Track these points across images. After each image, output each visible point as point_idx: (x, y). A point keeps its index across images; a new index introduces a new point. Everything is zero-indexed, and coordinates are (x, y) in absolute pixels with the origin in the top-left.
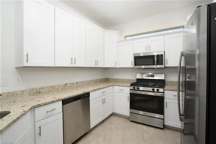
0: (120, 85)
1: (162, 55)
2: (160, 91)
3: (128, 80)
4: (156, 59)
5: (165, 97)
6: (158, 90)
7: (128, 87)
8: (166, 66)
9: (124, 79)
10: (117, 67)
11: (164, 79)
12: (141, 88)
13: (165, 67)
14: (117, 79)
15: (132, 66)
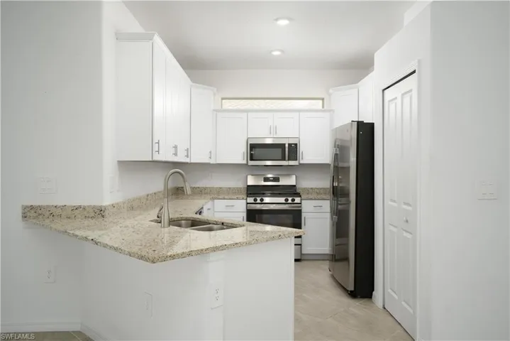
0: (226, 197)
1: (296, 145)
2: (295, 202)
3: (230, 188)
4: (287, 149)
5: (303, 211)
6: (293, 200)
7: (243, 199)
8: (301, 162)
9: (220, 188)
10: (212, 161)
11: (294, 184)
12: (267, 200)
13: (300, 164)
14: (205, 189)
15: (245, 162)
